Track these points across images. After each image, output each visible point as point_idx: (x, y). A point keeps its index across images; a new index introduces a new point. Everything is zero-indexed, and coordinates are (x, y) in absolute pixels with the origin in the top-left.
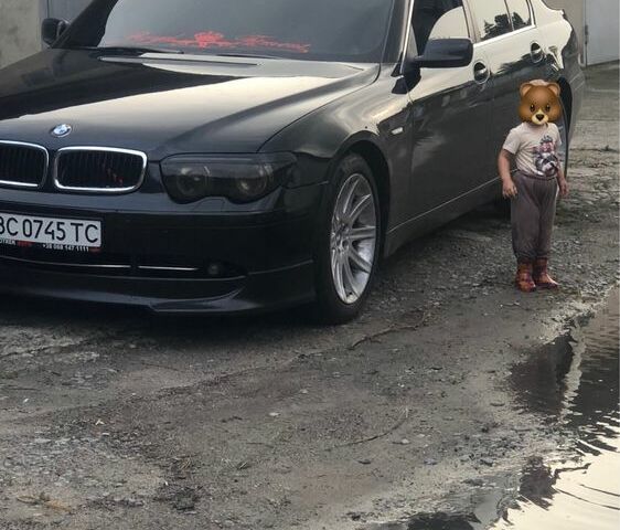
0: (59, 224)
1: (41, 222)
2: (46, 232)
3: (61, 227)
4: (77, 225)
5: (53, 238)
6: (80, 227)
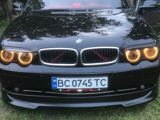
1: (81, 81)
2: (83, 84)
3: (90, 81)
4: (97, 80)
5: (86, 86)
6: (98, 81)
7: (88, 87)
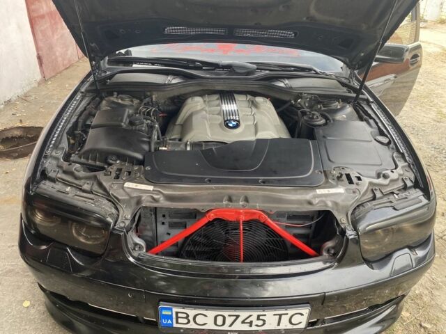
0: (259, 316)
1: (238, 316)
2: (243, 322)
3: (261, 318)
4: (280, 316)
5: (251, 326)
6: (283, 316)
7: (254, 328)
